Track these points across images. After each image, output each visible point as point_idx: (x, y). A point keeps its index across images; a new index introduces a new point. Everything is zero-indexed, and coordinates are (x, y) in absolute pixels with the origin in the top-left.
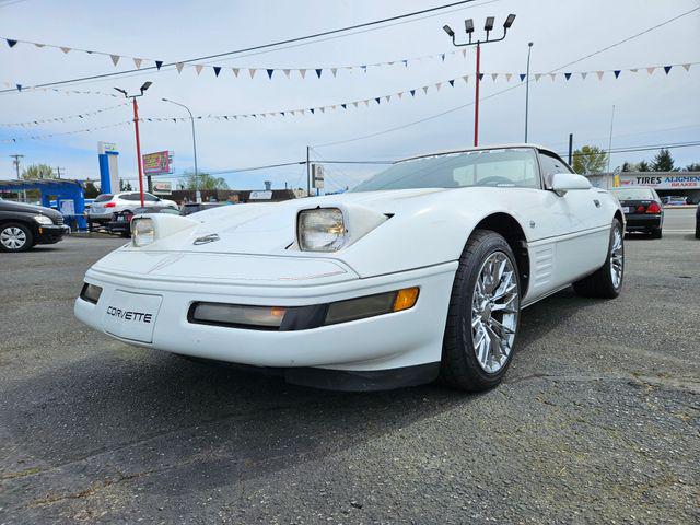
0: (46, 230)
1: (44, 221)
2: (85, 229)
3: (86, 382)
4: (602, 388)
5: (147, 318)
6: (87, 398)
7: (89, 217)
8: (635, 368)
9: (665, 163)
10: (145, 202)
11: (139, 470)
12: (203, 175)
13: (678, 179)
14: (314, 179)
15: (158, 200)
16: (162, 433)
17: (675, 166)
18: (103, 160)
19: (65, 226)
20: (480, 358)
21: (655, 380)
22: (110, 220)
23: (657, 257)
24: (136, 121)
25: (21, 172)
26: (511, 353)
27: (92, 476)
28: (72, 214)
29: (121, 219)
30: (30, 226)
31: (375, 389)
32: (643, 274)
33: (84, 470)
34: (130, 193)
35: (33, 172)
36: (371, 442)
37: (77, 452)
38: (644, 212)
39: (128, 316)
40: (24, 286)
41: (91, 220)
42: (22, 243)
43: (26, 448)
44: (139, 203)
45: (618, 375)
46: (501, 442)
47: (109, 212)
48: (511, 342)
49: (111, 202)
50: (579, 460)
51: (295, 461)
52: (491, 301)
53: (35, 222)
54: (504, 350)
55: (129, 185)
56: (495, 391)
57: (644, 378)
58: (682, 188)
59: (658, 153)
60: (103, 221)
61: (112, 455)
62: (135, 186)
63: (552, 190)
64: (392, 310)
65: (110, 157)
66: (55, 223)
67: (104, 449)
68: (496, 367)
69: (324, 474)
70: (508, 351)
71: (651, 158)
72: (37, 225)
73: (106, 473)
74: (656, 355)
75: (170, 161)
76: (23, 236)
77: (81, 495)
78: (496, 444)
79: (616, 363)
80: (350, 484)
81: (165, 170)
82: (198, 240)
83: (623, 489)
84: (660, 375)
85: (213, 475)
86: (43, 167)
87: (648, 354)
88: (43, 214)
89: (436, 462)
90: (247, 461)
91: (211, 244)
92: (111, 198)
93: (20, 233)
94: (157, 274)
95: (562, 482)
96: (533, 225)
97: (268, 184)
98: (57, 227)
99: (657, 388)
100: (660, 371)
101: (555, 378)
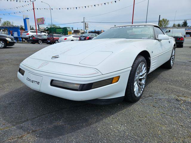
0: (9, 42)
1: (9, 40)
2: (21, 41)
3: (22, 95)
4: (169, 101)
5: (38, 83)
6: (22, 102)
7: (22, 37)
8: (178, 94)
9: (185, 24)
10: (38, 33)
11: (38, 129)
12: (54, 25)
13: (188, 29)
14: (86, 27)
15: (41, 33)
16: (44, 114)
17: (188, 25)
18: (25, 20)
19: (15, 41)
20: (135, 93)
21: (183, 98)
22: (28, 38)
23: (182, 54)
24: (34, 9)
25: (2, 23)
26: (143, 90)
27: (24, 130)
28: (17, 36)
29: (31, 38)
30: (5, 41)
31: (105, 104)
32: (179, 60)
33: (22, 128)
34: (33, 31)
35: (5, 23)
36: (104, 120)
37: (20, 121)
38: (179, 40)
39: (33, 81)
40: (4, 60)
41: (22, 38)
42: (3, 46)
43: (5, 119)
44: (36, 34)
45: (173, 96)
46: (141, 121)
47: (27, 36)
48: (143, 87)
49: (28, 33)
50: (164, 128)
51: (82, 127)
52: (139, 76)
53: (6, 40)
54: (141, 89)
55: (33, 28)
56: (139, 102)
57: (181, 98)
58: (189, 32)
59: (183, 21)
60: (26, 39)
61: (30, 122)
62: (34, 28)
63: (158, 40)
64: (111, 83)
65: (27, 20)
66: (12, 40)
67: (27, 120)
68: (139, 95)
69: (91, 132)
70: (142, 90)
71: (181, 23)
72: (7, 41)
73: (28, 129)
74: (183, 89)
75: (44, 21)
76: (3, 44)
77: (21, 137)
78: (140, 122)
79: (172, 92)
80: (98, 135)
81: (43, 23)
82: (53, 57)
83: (177, 139)
84: (185, 97)
85: (59, 131)
86: (8, 22)
87: (181, 89)
88: (8, 38)
89: (123, 128)
90: (68, 126)
91: (57, 59)
92: (28, 32)
93: (2, 43)
94: (41, 69)
95: (159, 137)
96: (152, 52)
97: (72, 28)
98: (12, 41)
99: (185, 101)
100: (185, 95)
101: (155, 97)
